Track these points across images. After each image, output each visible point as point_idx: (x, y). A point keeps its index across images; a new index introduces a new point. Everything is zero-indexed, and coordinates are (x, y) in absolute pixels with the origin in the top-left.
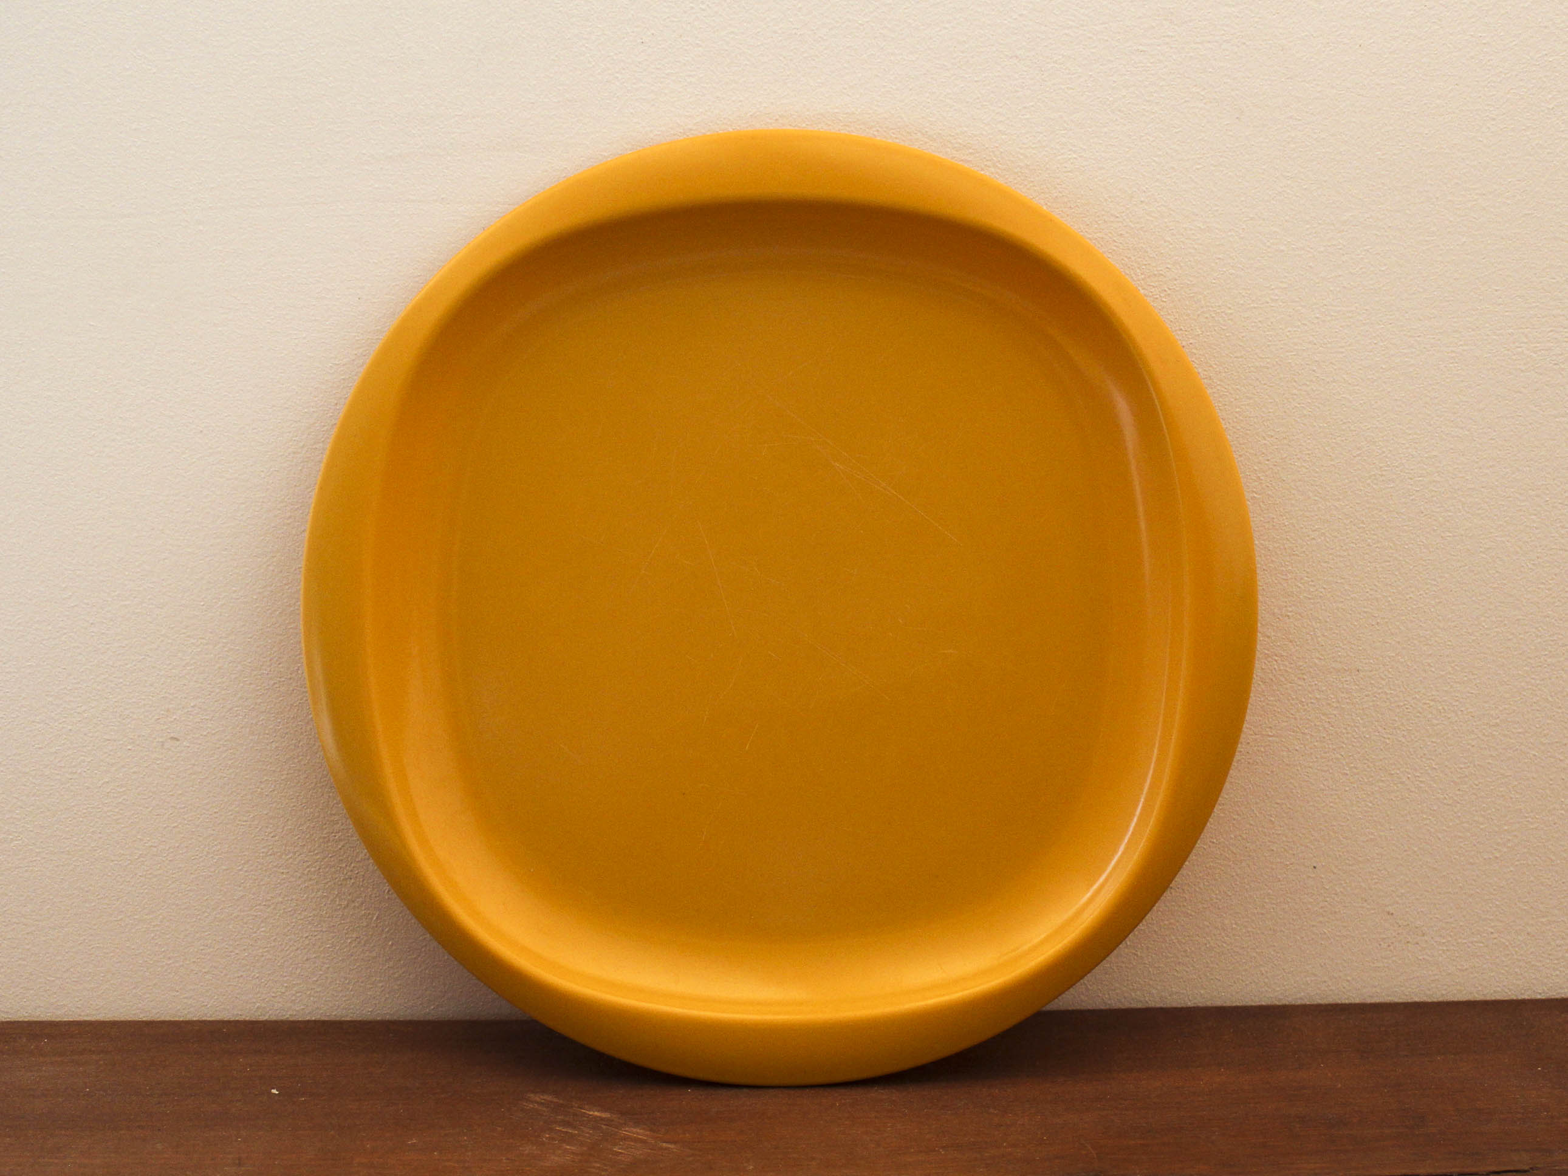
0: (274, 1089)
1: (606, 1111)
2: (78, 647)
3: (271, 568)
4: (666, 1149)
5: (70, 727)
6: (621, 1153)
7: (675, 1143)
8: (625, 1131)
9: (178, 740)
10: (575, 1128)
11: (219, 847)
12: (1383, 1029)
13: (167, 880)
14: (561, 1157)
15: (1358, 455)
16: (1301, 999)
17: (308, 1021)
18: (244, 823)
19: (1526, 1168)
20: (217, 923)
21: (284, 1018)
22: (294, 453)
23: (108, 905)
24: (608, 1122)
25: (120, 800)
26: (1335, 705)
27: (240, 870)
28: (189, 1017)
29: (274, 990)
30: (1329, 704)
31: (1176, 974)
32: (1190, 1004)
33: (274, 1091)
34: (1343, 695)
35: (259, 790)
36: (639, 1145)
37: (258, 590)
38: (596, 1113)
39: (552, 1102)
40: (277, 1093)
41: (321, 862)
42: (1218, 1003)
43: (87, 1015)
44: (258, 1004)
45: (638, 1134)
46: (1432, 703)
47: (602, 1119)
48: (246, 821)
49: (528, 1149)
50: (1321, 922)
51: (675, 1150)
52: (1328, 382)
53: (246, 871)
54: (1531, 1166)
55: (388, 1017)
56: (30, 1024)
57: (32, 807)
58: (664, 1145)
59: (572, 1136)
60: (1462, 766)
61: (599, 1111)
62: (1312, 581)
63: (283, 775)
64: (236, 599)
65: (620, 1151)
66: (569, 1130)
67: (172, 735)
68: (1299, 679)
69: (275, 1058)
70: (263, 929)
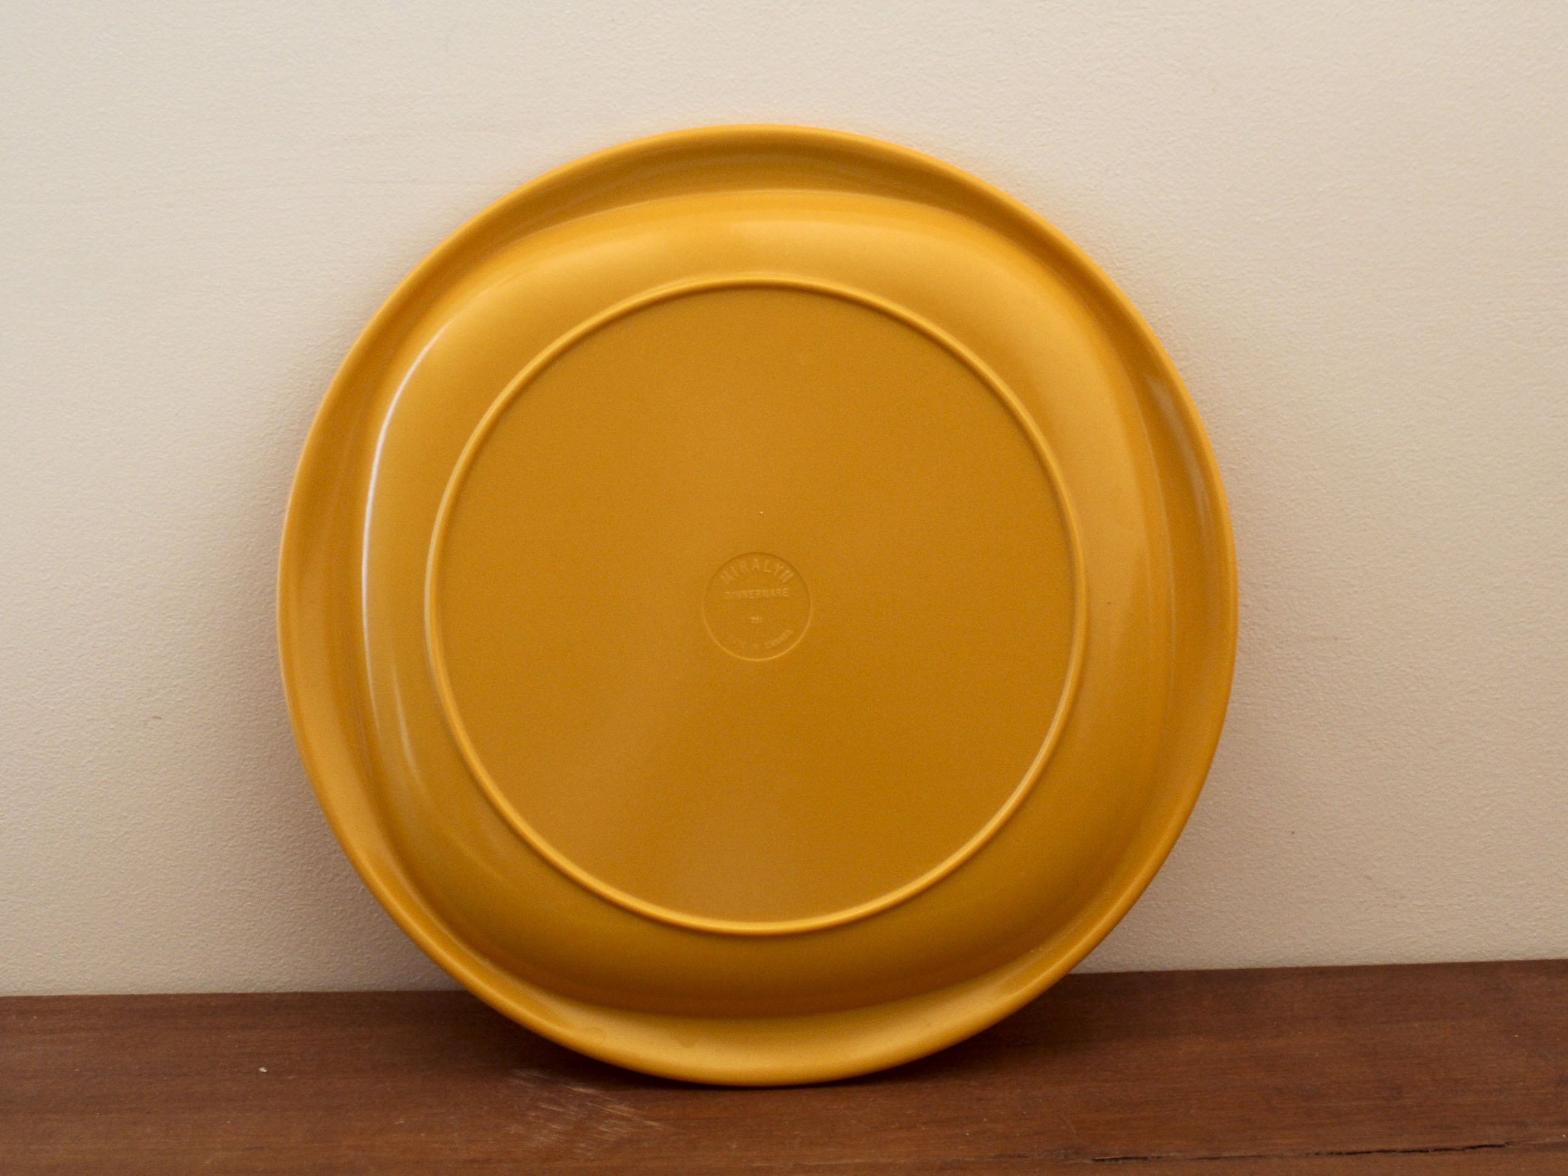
0: (262, 1067)
2: (59, 629)
3: (250, 549)
4: (651, 1127)
5: (52, 708)
6: (607, 1132)
7: (658, 1120)
8: (610, 1109)
9: (160, 718)
10: (560, 1106)
11: (203, 823)
12: (1361, 994)
14: (545, 1137)
15: (1335, 425)
16: (1279, 961)
17: (295, 993)
18: (228, 800)
19: (1502, 1142)
20: (203, 898)
21: (271, 992)
22: (271, 434)
23: (95, 881)
24: (593, 1099)
25: (104, 779)
26: (1313, 673)
27: (225, 846)
29: (261, 963)
30: (1307, 672)
33: (263, 1070)
34: (1321, 663)
35: (242, 767)
36: (623, 1123)
37: (237, 571)
38: (581, 1089)
40: (265, 1071)
43: (77, 990)
44: (246, 975)
45: (622, 1111)
46: (1409, 670)
47: (587, 1095)
48: (230, 798)
49: (514, 1129)
50: (1299, 886)
51: (659, 1129)
53: (231, 847)
54: (1507, 1141)
55: (374, 988)
56: (19, 999)
57: (17, 787)
58: (650, 1123)
59: (559, 1113)
60: (1440, 732)
62: (1290, 551)
63: (266, 752)
64: (215, 579)
65: (606, 1130)
66: (555, 1108)
67: (154, 714)
68: (1277, 647)
69: (263, 1034)
70: (249, 903)
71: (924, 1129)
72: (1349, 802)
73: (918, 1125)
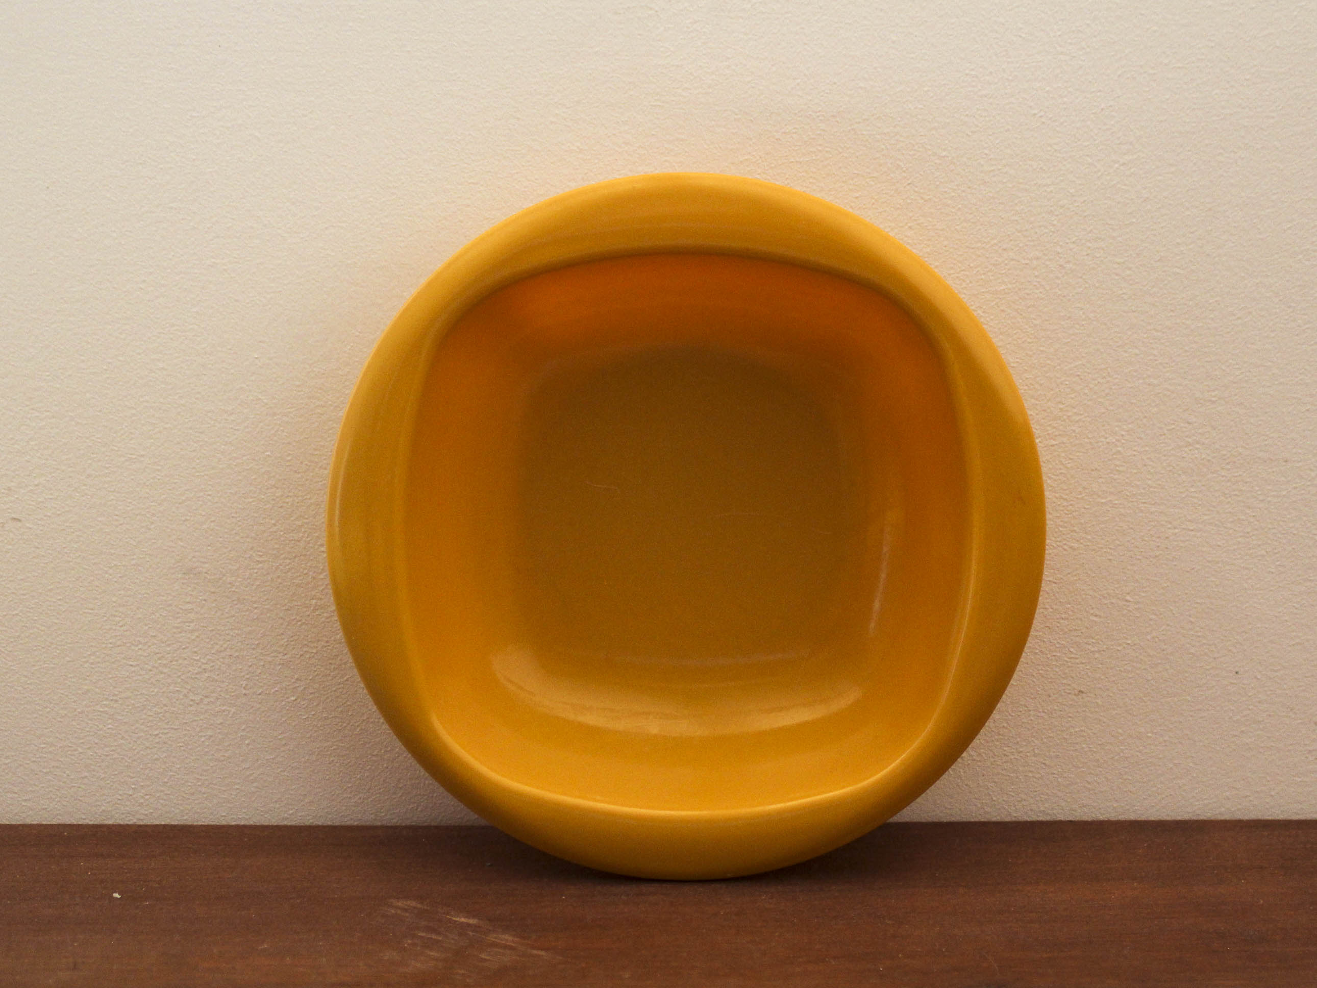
0: (116, 892)
1: (474, 917)
4: (539, 956)
6: (489, 960)
7: (546, 949)
8: (492, 938)
9: (20, 521)
10: (439, 934)
11: (63, 637)
12: (1308, 846)
13: (7, 672)
14: (423, 963)
15: (1289, 228)
17: (157, 826)
18: (90, 611)
20: (60, 720)
21: (131, 823)
24: (475, 928)
26: (1261, 498)
28: (28, 821)
29: (121, 792)
30: (1254, 497)
31: (1086, 785)
32: (1101, 818)
33: (116, 895)
34: (1269, 488)
36: (507, 951)
38: (463, 920)
39: (415, 908)
40: (119, 897)
41: (173, 653)
42: (1132, 817)
44: (103, 808)
45: (506, 940)
47: (469, 925)
48: (92, 609)
49: (388, 955)
50: (1242, 732)
51: (546, 958)
52: (1257, 149)
53: (92, 663)
58: (535, 952)
59: (438, 941)
61: (466, 917)
62: (1237, 364)
63: (133, 559)
64: (84, 369)
65: (488, 958)
66: (434, 937)
67: (14, 516)
68: (1222, 469)
69: (119, 862)
70: (110, 726)
71: (833, 963)
72: (1298, 641)
73: (827, 959)
